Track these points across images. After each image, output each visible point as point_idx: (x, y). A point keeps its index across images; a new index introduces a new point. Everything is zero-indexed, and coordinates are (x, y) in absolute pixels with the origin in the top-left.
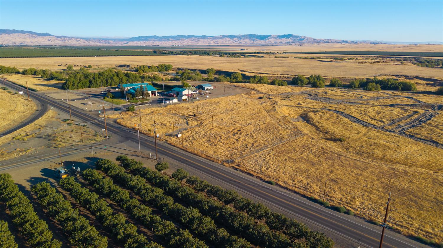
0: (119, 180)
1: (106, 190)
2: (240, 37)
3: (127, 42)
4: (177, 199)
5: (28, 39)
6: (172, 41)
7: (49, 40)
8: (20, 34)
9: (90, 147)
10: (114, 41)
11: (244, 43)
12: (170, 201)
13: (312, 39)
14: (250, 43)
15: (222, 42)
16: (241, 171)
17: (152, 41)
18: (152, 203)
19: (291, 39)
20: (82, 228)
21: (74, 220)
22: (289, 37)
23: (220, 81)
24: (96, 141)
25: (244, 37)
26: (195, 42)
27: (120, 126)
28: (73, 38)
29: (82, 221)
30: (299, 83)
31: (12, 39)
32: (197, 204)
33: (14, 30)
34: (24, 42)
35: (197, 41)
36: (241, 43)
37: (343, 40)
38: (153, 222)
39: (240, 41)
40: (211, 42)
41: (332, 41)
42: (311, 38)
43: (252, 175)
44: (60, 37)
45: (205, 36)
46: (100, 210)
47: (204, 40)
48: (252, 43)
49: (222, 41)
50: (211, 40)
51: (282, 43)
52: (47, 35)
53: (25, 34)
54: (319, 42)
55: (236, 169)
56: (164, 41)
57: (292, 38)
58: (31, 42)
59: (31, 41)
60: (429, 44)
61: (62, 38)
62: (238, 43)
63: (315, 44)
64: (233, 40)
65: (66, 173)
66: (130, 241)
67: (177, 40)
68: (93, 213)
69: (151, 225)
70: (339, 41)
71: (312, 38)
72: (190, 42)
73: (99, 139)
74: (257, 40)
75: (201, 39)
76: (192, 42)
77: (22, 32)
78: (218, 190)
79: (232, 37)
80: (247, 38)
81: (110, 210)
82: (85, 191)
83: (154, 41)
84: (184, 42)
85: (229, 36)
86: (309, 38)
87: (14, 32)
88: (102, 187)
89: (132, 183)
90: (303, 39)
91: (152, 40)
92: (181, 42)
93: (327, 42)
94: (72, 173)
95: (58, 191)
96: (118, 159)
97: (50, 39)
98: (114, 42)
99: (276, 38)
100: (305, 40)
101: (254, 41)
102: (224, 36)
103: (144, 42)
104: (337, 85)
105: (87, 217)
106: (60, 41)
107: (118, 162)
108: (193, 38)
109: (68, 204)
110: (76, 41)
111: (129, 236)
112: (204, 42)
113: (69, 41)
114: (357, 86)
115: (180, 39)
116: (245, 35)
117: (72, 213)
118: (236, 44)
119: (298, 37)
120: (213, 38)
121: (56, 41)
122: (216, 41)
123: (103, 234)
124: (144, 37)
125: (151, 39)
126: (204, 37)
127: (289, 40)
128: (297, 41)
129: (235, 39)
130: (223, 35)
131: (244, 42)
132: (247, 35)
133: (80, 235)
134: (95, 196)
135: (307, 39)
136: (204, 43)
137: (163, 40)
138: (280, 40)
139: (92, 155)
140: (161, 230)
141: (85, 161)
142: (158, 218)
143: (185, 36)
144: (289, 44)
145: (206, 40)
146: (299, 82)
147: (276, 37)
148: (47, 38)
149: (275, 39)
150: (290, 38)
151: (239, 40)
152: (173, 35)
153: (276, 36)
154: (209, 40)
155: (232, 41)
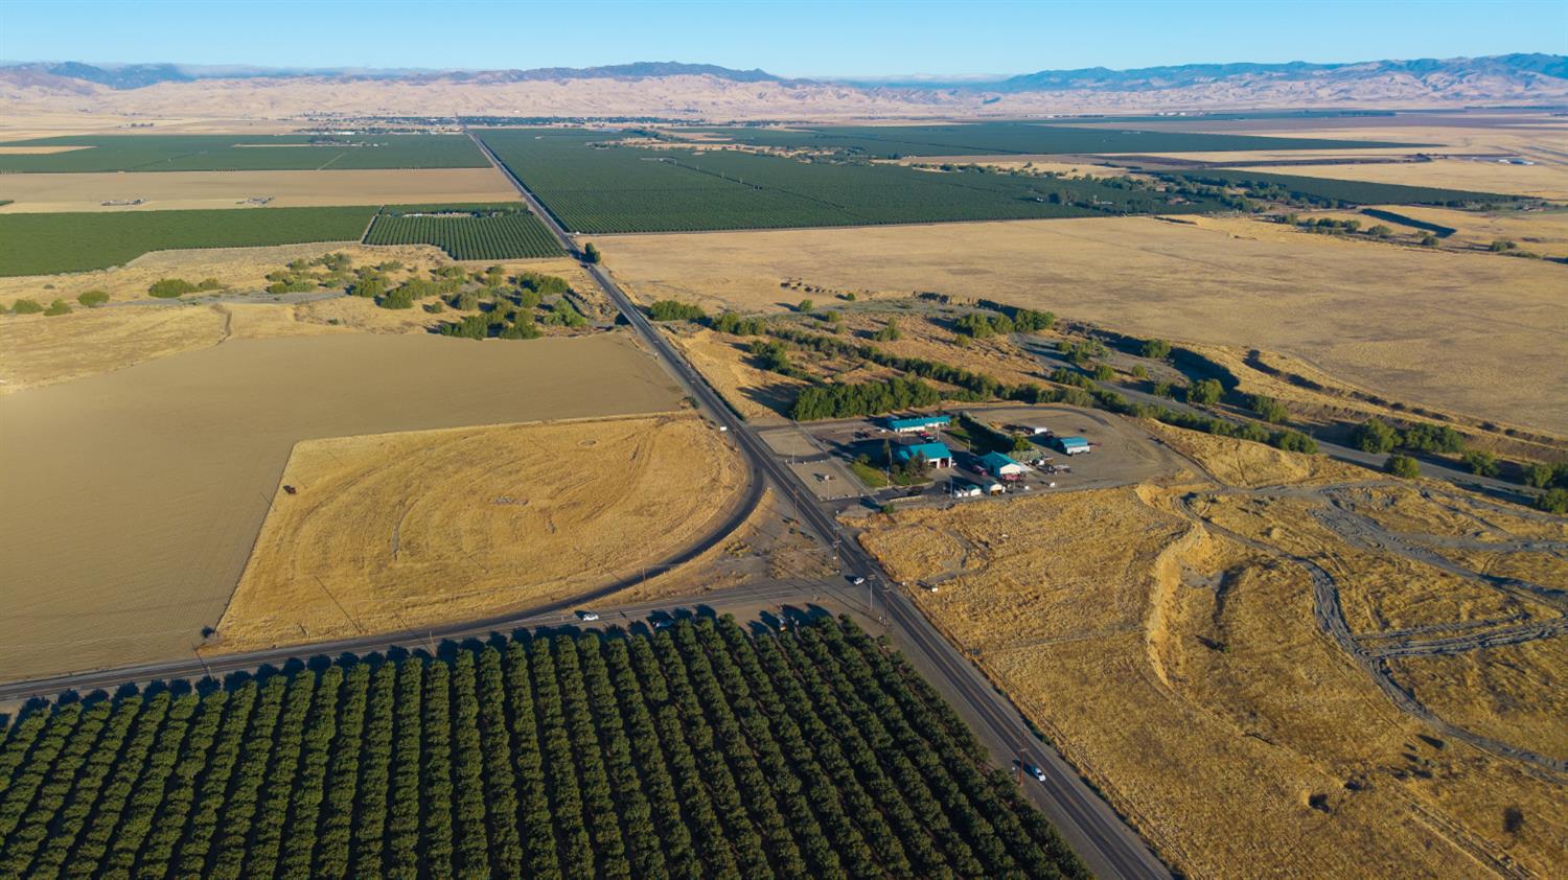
0: (835, 648)
1: (819, 657)
2: (1459, 69)
3: (998, 95)
4: (882, 685)
5: (706, 93)
6: (1160, 88)
7: (761, 96)
8: (686, 76)
9: (814, 586)
10: (953, 94)
11: (1473, 98)
12: (874, 684)
14: (1506, 98)
15: (1372, 92)
16: (979, 669)
17: (1083, 92)
18: (857, 682)
20: (795, 689)
21: (789, 680)
23: (1135, 416)
24: (823, 576)
25: (1482, 65)
26: (1253, 92)
27: (860, 549)
28: (828, 83)
29: (795, 683)
30: (1366, 445)
31: (667, 93)
32: (896, 694)
33: (673, 63)
34: (695, 103)
35: (1261, 89)
36: (1458, 95)
38: (851, 699)
39: (1457, 87)
40: (1324, 93)
43: (987, 677)
44: (791, 84)
45: (1302, 65)
46: (810, 676)
47: (1290, 83)
48: (1517, 97)
49: (1372, 86)
50: (1322, 82)
52: (756, 76)
53: (700, 77)
55: (975, 664)
56: (1133, 89)
58: (713, 103)
59: (714, 100)
61: (799, 86)
62: (1445, 98)
64: (1425, 81)
65: (784, 625)
66: (828, 709)
67: (1183, 84)
68: (805, 678)
69: (849, 701)
72: (1231, 91)
73: (827, 571)
74: (1545, 78)
75: (1281, 78)
76: (1239, 91)
77: (693, 69)
78: (926, 687)
79: (1420, 68)
80: (1495, 72)
81: (819, 680)
82: (801, 653)
83: (1093, 89)
84: (1207, 93)
85: (1409, 62)
87: (674, 69)
88: (817, 652)
89: (845, 656)
91: (1084, 87)
92: (1195, 96)
94: (790, 626)
95: (777, 647)
96: (841, 617)
97: (764, 90)
98: (952, 98)
101: (1528, 84)
102: (1388, 67)
103: (1057, 93)
104: (1479, 469)
105: (800, 681)
106: (791, 96)
107: (839, 622)
108: (1248, 77)
109: (785, 663)
110: (835, 98)
111: (828, 705)
112: (1292, 91)
113: (817, 99)
114: (1542, 485)
115: (1192, 82)
116: (1488, 59)
117: (788, 673)
118: (1435, 99)
120: (1335, 72)
121: (781, 98)
122: (1345, 86)
123: (810, 698)
124: (1057, 73)
125: (1085, 82)
126: (1295, 71)
129: (1433, 78)
130: (1383, 62)
131: (1475, 93)
132: (1497, 60)
133: (792, 694)
134: (809, 661)
136: (1291, 97)
137: (1126, 84)
139: (814, 601)
140: (854, 707)
141: (806, 610)
142: (856, 697)
143: (1219, 67)
145: (1299, 85)
146: (1366, 442)
148: (757, 87)
151: (1452, 83)
152: (1168, 64)
154: (1313, 84)
155: (1421, 85)
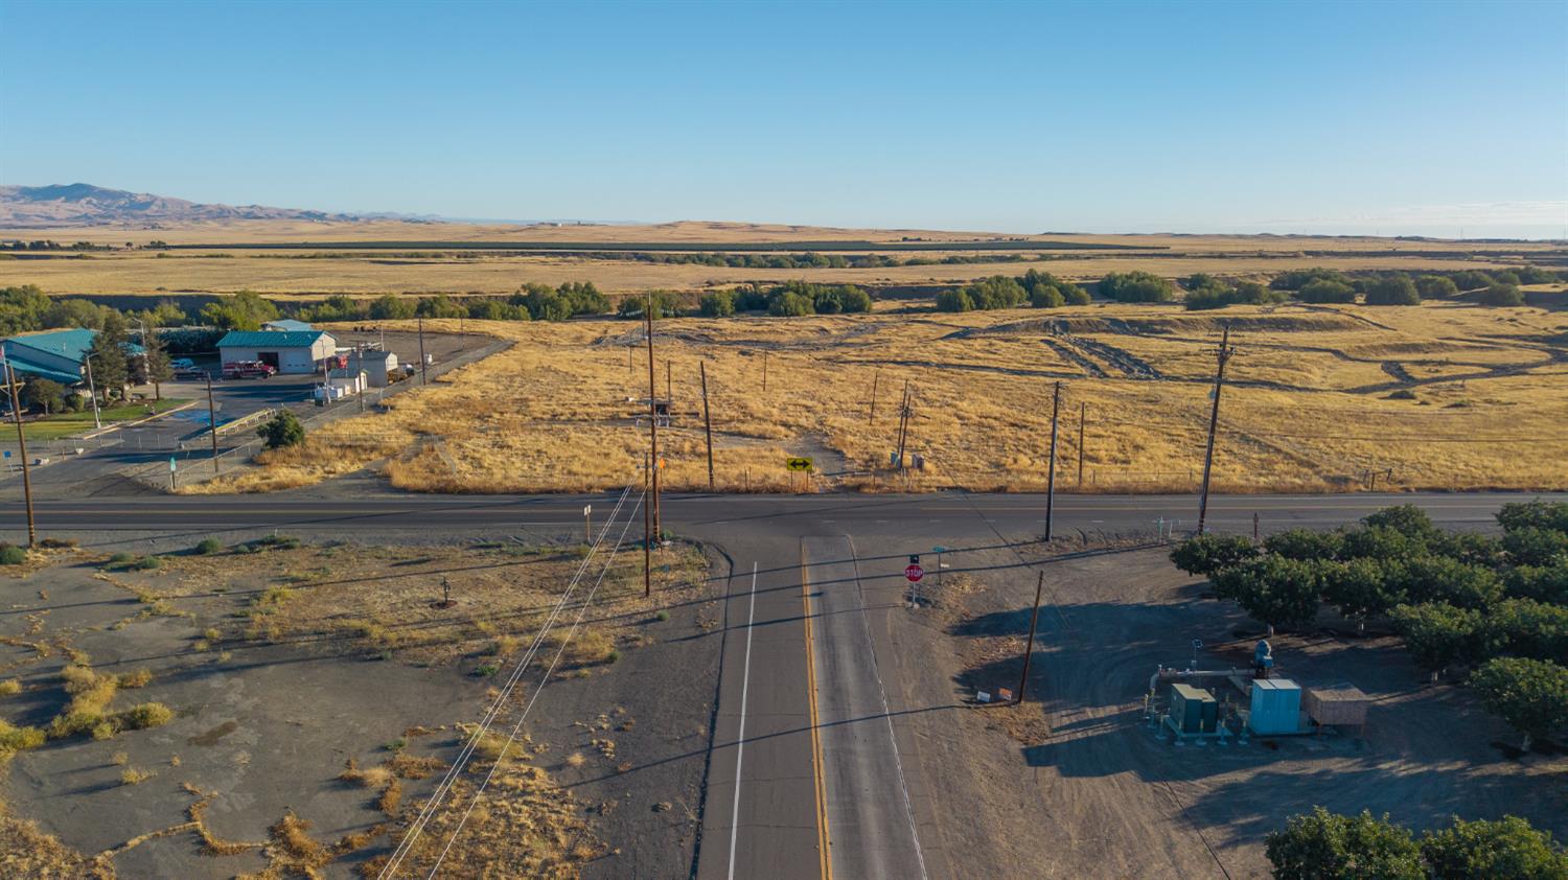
13: (188, 207)
19: (89, 202)
22: (83, 197)
37: (305, 209)
41: (268, 212)
42: (181, 203)
51: (53, 219)
54: (221, 214)
57: (95, 201)
60: (579, 224)
63: (212, 224)
70: (296, 214)
71: (188, 203)
86: (172, 200)
90: (147, 205)
93: (249, 216)
99: (14, 199)
100: (154, 208)
119: (122, 195)
127: (82, 207)
128: (120, 211)
135: (164, 205)
138: (37, 208)
144: (88, 220)
147: (14, 193)
149: (11, 204)
150: (83, 201)
153: (11, 189)
